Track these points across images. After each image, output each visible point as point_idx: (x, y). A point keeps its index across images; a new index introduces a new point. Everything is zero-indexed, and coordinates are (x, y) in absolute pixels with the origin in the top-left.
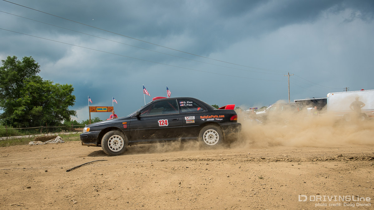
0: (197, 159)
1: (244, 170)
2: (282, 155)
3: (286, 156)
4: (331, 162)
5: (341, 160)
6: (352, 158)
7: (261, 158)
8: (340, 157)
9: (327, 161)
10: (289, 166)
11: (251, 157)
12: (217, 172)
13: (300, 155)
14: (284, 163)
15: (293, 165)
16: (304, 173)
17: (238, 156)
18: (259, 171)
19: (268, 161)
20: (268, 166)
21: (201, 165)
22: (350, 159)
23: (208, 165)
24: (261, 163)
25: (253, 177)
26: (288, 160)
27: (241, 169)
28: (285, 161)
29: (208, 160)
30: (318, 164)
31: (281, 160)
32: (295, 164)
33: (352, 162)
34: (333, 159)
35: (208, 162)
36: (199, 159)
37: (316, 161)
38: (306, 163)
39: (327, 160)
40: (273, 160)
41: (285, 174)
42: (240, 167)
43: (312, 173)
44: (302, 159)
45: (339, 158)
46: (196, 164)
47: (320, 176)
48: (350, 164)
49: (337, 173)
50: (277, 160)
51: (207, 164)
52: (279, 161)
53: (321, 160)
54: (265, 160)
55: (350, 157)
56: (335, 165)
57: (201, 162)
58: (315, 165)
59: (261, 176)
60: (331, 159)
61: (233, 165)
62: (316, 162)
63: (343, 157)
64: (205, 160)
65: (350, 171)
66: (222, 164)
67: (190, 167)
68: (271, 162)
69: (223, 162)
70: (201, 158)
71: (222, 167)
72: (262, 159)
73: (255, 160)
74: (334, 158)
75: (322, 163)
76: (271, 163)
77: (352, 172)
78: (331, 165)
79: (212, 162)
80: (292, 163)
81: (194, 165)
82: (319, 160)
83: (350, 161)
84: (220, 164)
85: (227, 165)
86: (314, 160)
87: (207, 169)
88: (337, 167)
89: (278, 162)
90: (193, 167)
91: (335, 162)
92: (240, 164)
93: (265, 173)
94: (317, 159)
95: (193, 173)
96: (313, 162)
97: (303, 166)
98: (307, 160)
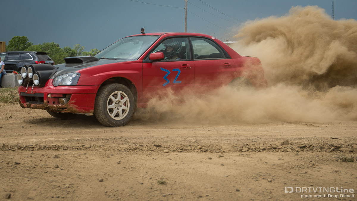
0: (34, 145)
1: (127, 167)
2: (188, 139)
3: (194, 141)
4: (272, 153)
5: (288, 150)
6: (304, 147)
7: (155, 145)
8: (285, 144)
9: (264, 151)
10: (204, 160)
11: (134, 142)
12: (77, 172)
13: (217, 140)
14: (195, 154)
15: (210, 159)
16: (232, 174)
17: (111, 142)
18: (155, 170)
19: (167, 151)
20: (169, 160)
21: (44, 159)
22: (301, 147)
23: (57, 159)
24: (155, 155)
25: (148, 180)
26: (200, 148)
27: (121, 166)
28: (196, 151)
29: (57, 148)
30: (252, 156)
31: (189, 148)
32: (215, 156)
33: (304, 154)
34: (274, 148)
35: (58, 152)
36: (38, 147)
37: (248, 150)
38: (231, 154)
39: (264, 149)
40: (175, 149)
41: (200, 175)
42: (120, 162)
43: (246, 174)
44: (224, 147)
45: (284, 146)
46: (33, 156)
47: (259, 178)
48: (303, 156)
49: (285, 173)
50: (182, 149)
51: (56, 157)
52: (186, 150)
53: (255, 150)
54: (162, 148)
55: (300, 146)
56: (279, 159)
57: (44, 152)
58: (246, 158)
59: (162, 179)
60: (271, 149)
61: (106, 158)
62: (247, 153)
63: (289, 146)
64: (50, 148)
65: (306, 170)
66: (84, 157)
67: (23, 162)
68: (172, 153)
69: (85, 152)
70: (42, 145)
71: (86, 162)
72: (155, 148)
73: (144, 148)
74: (274, 146)
75: (257, 155)
76: (172, 155)
77: (309, 171)
78: (273, 158)
79: (66, 152)
80: (210, 155)
81: (30, 159)
82: (253, 150)
83: (301, 152)
84: (82, 156)
85: (94, 158)
86: (245, 149)
87: (57, 167)
88: (283, 162)
89: (184, 153)
90: (29, 162)
91: (278, 153)
92: (118, 156)
93: (166, 174)
94: (249, 149)
95: (32, 175)
96: (242, 153)
97: (228, 160)
98: (232, 149)
